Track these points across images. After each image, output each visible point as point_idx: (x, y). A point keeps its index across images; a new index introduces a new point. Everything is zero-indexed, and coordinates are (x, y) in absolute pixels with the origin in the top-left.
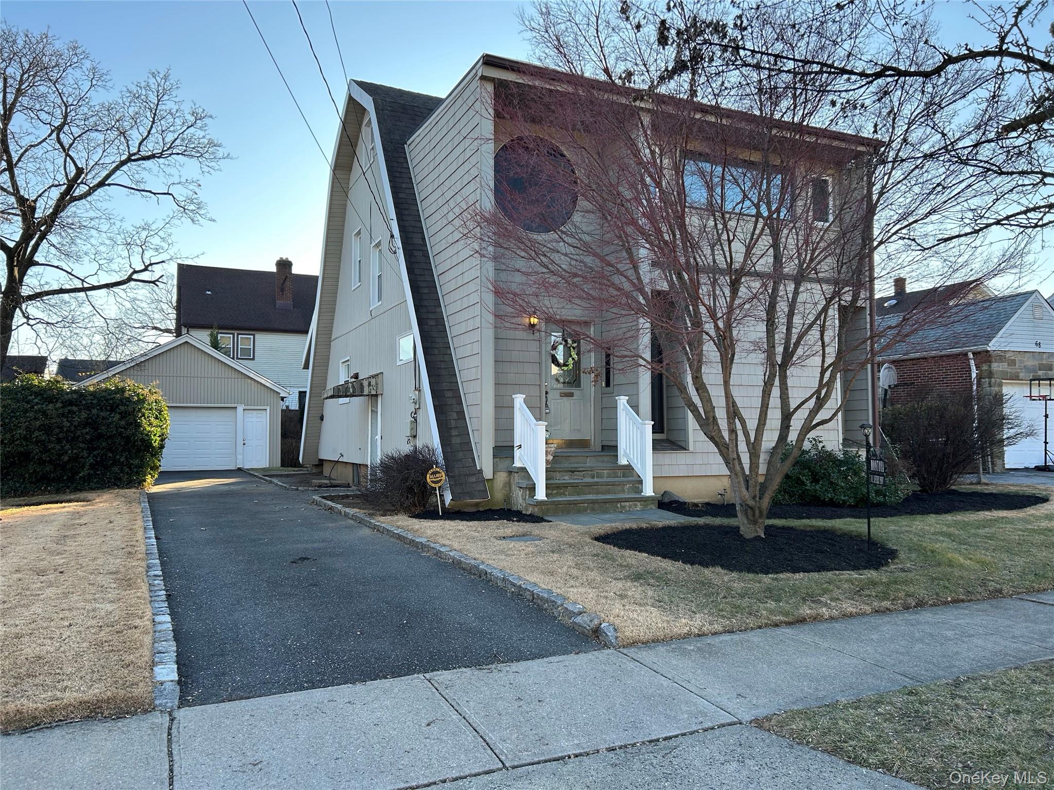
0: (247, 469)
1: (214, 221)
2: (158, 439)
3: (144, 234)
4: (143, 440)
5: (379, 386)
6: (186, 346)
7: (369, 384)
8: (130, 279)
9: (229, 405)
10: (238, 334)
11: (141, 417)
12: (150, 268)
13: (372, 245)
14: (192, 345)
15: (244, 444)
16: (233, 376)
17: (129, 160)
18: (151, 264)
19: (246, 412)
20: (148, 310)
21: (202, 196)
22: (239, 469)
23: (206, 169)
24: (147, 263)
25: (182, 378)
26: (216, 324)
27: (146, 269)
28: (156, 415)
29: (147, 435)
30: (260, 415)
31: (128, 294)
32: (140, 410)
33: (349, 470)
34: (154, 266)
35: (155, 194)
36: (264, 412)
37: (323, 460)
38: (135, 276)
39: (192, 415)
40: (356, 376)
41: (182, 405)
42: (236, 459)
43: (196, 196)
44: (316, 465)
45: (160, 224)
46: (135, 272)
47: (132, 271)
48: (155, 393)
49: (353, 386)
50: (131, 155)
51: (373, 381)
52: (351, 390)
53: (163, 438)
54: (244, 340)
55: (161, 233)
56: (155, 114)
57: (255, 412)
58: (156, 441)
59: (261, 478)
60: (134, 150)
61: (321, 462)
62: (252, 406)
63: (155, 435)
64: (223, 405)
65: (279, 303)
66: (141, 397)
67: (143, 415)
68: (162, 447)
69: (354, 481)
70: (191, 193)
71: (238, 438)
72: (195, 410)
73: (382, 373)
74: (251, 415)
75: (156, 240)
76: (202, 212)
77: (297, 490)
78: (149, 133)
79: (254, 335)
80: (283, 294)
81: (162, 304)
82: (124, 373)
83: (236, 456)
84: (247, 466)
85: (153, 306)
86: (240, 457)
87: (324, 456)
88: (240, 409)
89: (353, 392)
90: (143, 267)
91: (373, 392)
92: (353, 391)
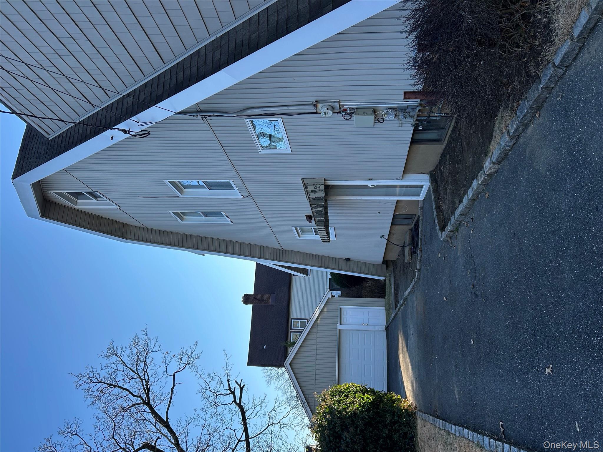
0: (386, 323)
1: (197, 343)
2: (366, 395)
3: (208, 393)
4: (368, 410)
5: (316, 182)
6: (292, 365)
7: (314, 191)
8: (240, 405)
9: (337, 335)
10: (291, 329)
11: (346, 412)
12: (233, 390)
13: (181, 196)
14: (292, 360)
15: (367, 325)
16: (316, 331)
17: (148, 404)
18: (230, 389)
19: (342, 323)
20: (283, 381)
21: (177, 351)
22: (387, 328)
23: (157, 348)
24: (229, 392)
25: (317, 368)
26: (283, 344)
27: (233, 393)
28: (345, 396)
29: (363, 407)
30: (345, 313)
31: (250, 407)
32: (340, 412)
33: (397, 228)
34: (231, 387)
35: (174, 386)
36: (343, 310)
37: (384, 260)
38: (238, 401)
39: (344, 361)
40: (309, 218)
41: (337, 369)
42: (379, 331)
43: (176, 356)
44: (387, 267)
45: (201, 381)
46: (235, 401)
47: (234, 403)
48: (324, 396)
49: (316, 207)
50: (144, 402)
51: (311, 188)
52: (320, 209)
53: (365, 391)
54: (295, 325)
55: (208, 380)
56: (110, 385)
57: (343, 316)
58: (368, 398)
59: (399, 310)
60: (139, 400)
61: (385, 262)
62: (338, 318)
63: (363, 399)
64: (337, 339)
65: (271, 303)
66: (328, 410)
67: (344, 409)
68: (373, 392)
69: (408, 224)
70: (174, 359)
71: (363, 329)
72: (341, 360)
73: (303, 179)
74: (345, 320)
75: (213, 385)
76: (189, 352)
77: (419, 270)
78: (126, 389)
79: (292, 319)
80: (265, 300)
81: (280, 373)
82: (313, 409)
83: (376, 331)
84: (384, 323)
85: (281, 378)
86: (377, 328)
87: (379, 259)
88: (340, 327)
89: (322, 207)
90: (231, 395)
91: (323, 187)
92: (320, 207)
